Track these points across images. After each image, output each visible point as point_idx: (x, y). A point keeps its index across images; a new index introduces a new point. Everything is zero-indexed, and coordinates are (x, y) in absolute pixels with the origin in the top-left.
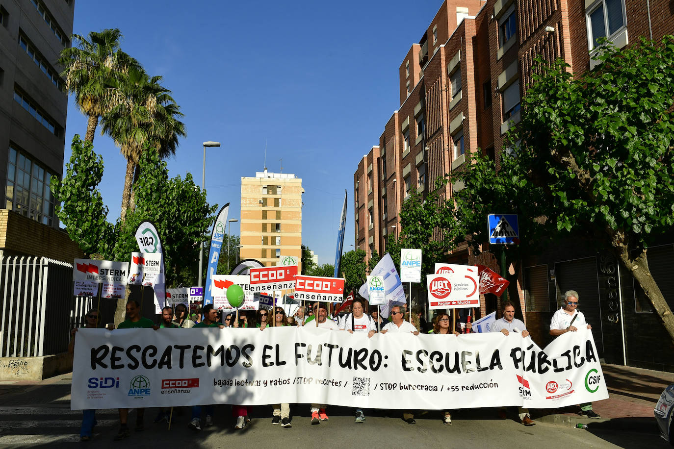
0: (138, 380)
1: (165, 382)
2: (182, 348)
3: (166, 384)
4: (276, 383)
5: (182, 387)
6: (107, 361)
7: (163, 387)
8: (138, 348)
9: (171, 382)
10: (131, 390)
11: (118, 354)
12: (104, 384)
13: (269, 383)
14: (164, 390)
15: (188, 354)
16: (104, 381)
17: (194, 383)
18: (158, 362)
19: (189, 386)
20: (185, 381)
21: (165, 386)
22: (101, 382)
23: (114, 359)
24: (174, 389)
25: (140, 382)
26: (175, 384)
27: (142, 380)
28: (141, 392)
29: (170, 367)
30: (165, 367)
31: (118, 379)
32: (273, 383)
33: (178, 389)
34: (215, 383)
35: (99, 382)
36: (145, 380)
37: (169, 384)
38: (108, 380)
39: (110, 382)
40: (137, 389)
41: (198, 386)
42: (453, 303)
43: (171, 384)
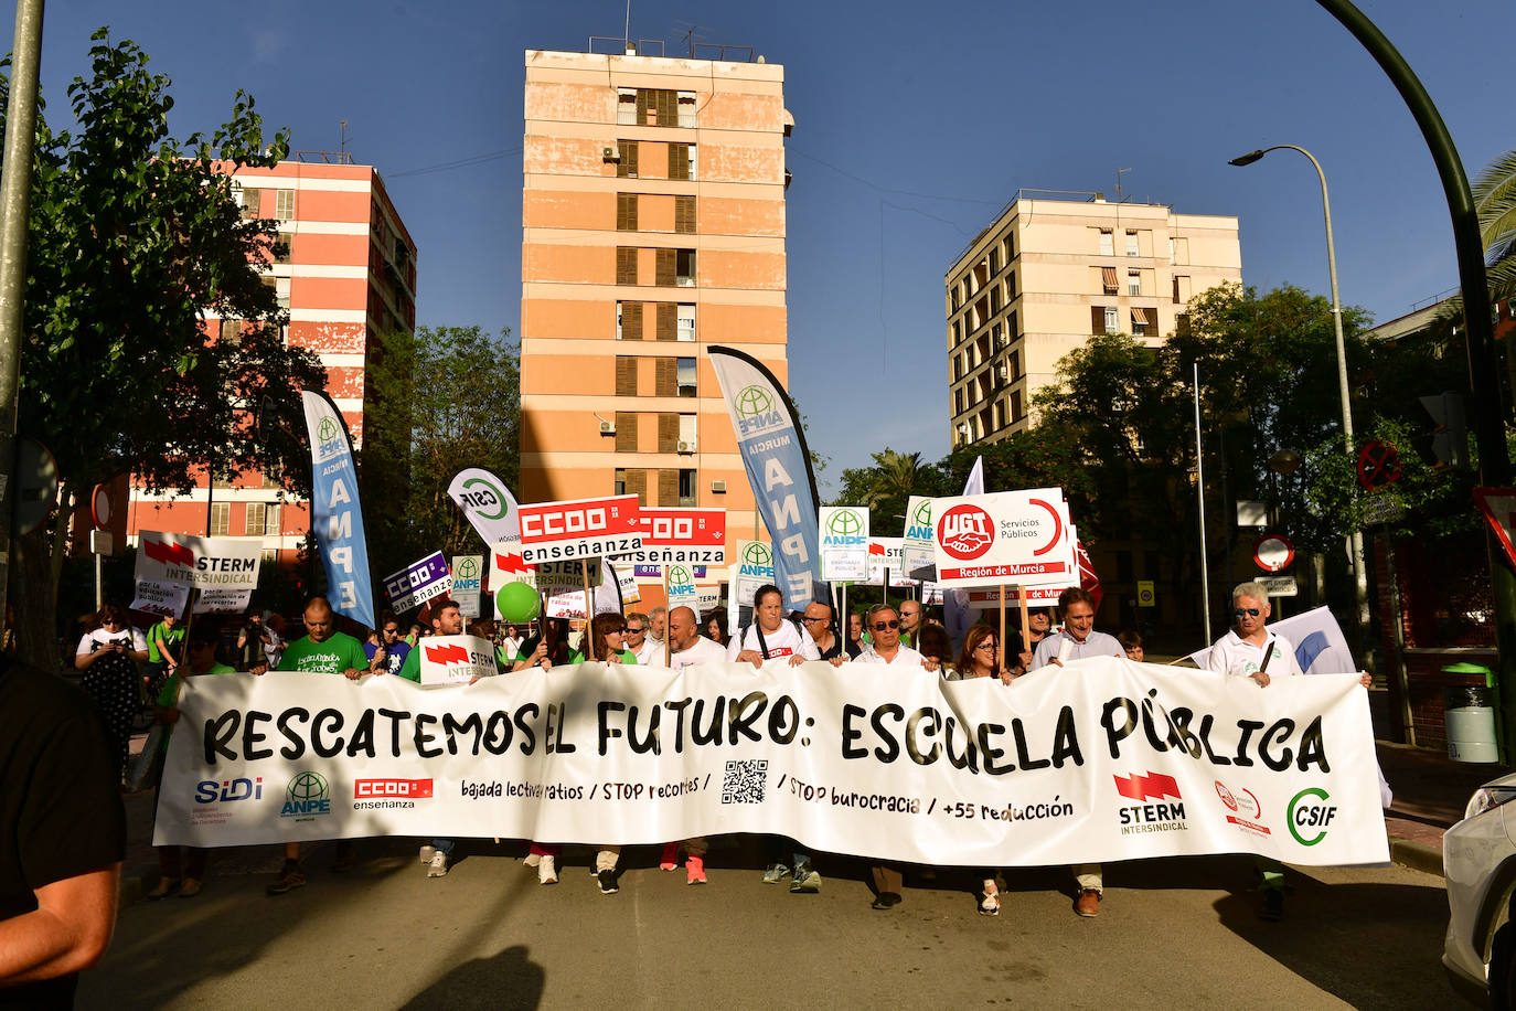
0: (307, 781)
1: (361, 785)
2: (397, 717)
3: (364, 789)
5: (397, 795)
6: (236, 743)
7: (359, 796)
8: (303, 715)
9: (375, 785)
11: (259, 727)
12: (229, 794)
14: (361, 800)
15: (407, 728)
16: (229, 787)
17: (422, 788)
18: (347, 743)
19: (412, 794)
20: (403, 784)
21: (361, 792)
22: (225, 790)
23: (250, 739)
24: (381, 800)
25: (310, 785)
26: (383, 788)
27: (313, 780)
28: (310, 808)
29: (371, 753)
30: (362, 753)
31: (259, 780)
33: (389, 800)
34: (463, 789)
35: (219, 791)
36: (318, 781)
37: (370, 788)
38: (238, 785)
41: (430, 795)
42: (998, 571)
43: (374, 788)
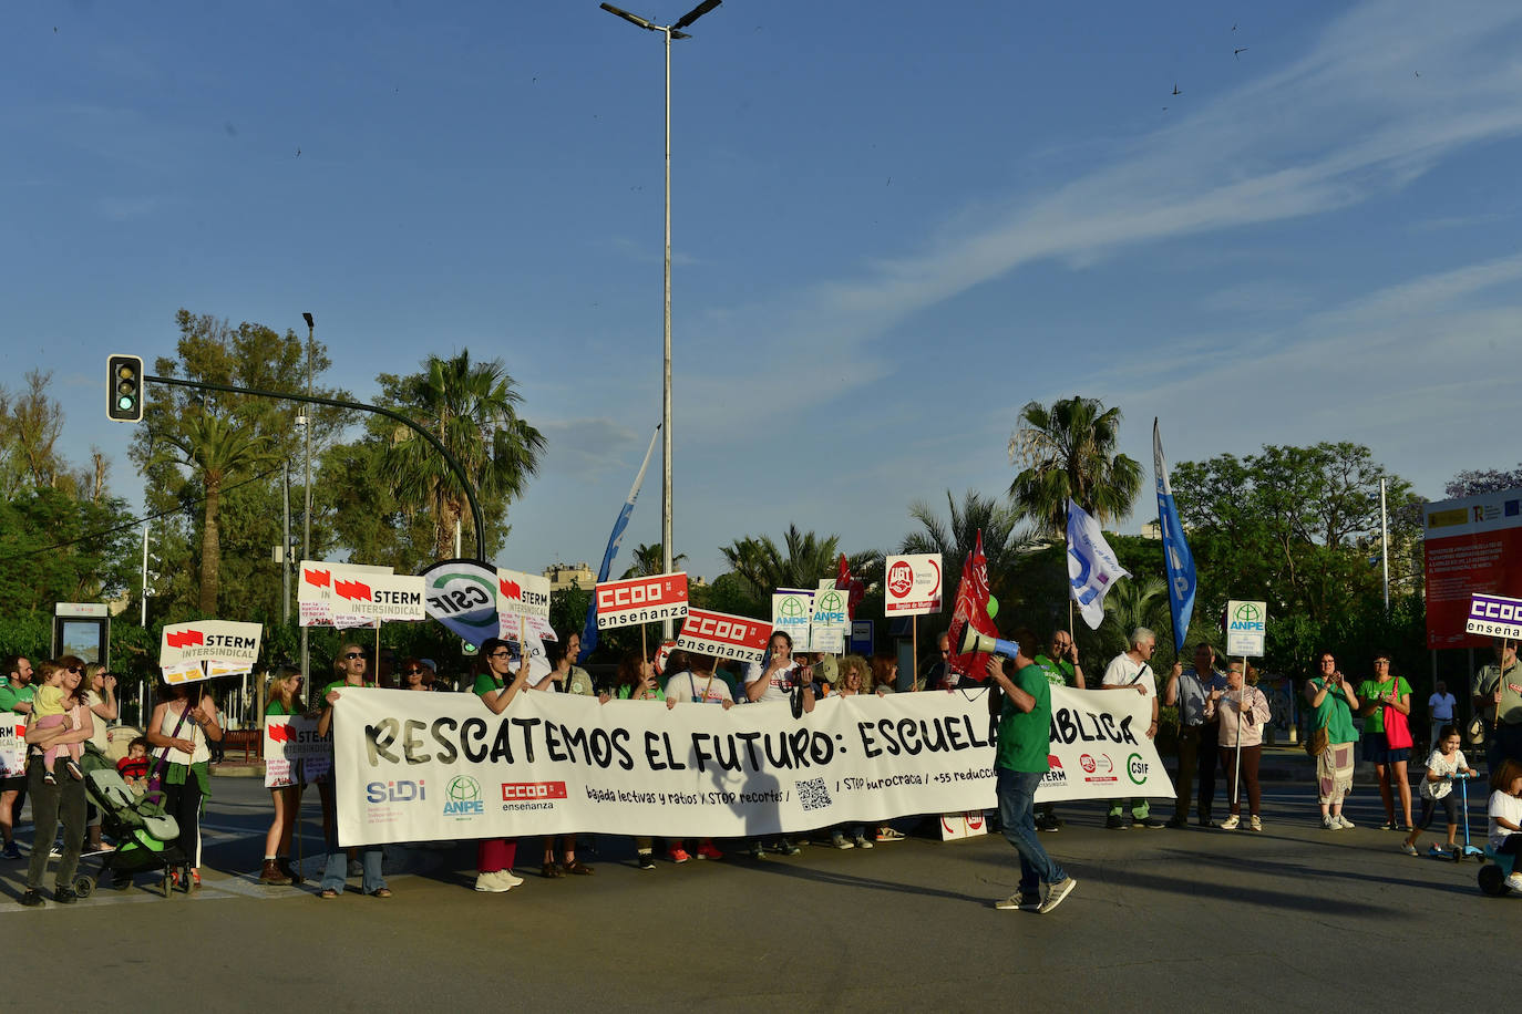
0: (459, 784)
1: (507, 789)
2: (527, 724)
3: (510, 792)
4: (678, 800)
5: (537, 797)
6: (397, 749)
7: (505, 799)
8: (451, 723)
9: (517, 788)
10: (448, 804)
11: (417, 734)
12: (396, 795)
14: (508, 803)
15: (538, 736)
16: (395, 788)
17: (558, 790)
18: (490, 749)
19: (550, 796)
20: (541, 787)
21: (508, 795)
22: (391, 791)
23: (410, 745)
24: (524, 802)
25: (464, 787)
26: (525, 791)
27: (466, 784)
28: (467, 808)
29: (510, 760)
30: (502, 759)
31: (421, 782)
32: (673, 800)
34: (588, 794)
35: (386, 791)
36: (472, 783)
37: (514, 791)
38: (404, 787)
39: (407, 790)
40: (459, 802)
41: (565, 796)
43: (518, 792)
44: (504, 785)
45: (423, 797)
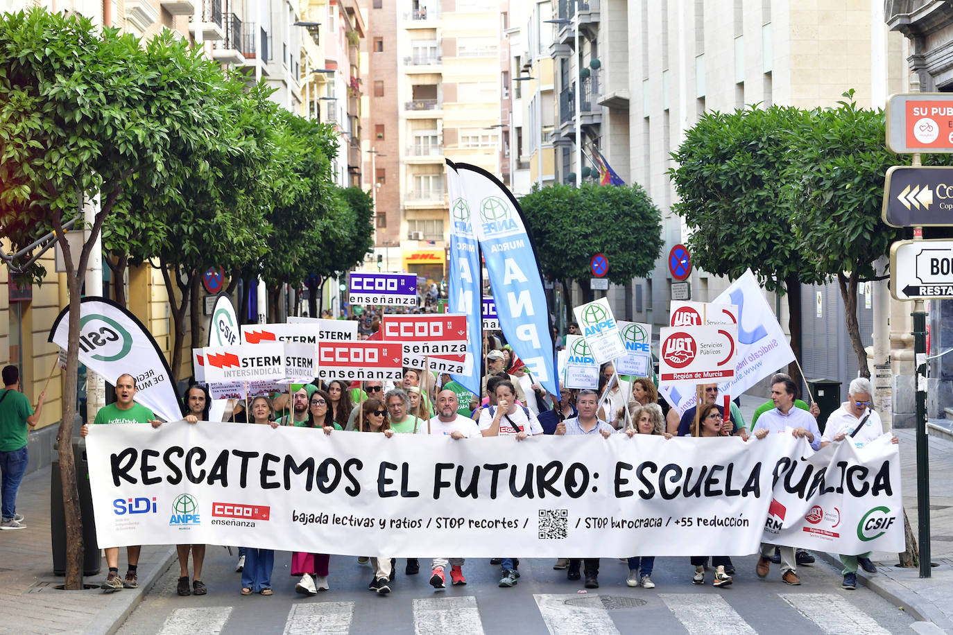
0: (183, 501)
1: (217, 507)
2: (246, 456)
3: (219, 510)
4: (400, 525)
5: (243, 517)
6: (135, 472)
7: (214, 514)
8: (180, 452)
9: (226, 508)
10: (173, 516)
11: (151, 461)
12: (134, 509)
13: (388, 524)
14: (216, 518)
15: (255, 465)
16: (133, 503)
17: (263, 513)
18: (208, 474)
19: (254, 517)
20: (248, 509)
21: (217, 512)
22: (130, 506)
23: (145, 469)
24: (231, 519)
25: (185, 504)
26: (232, 511)
27: (188, 500)
28: (187, 520)
29: (225, 484)
30: (218, 482)
31: (154, 499)
32: (394, 525)
33: (237, 520)
34: (294, 517)
35: (127, 506)
36: (191, 500)
37: (223, 510)
38: (140, 502)
39: (143, 506)
40: (181, 514)
41: (267, 519)
42: (696, 376)
43: (226, 510)
44: (214, 504)
45: (155, 511)
